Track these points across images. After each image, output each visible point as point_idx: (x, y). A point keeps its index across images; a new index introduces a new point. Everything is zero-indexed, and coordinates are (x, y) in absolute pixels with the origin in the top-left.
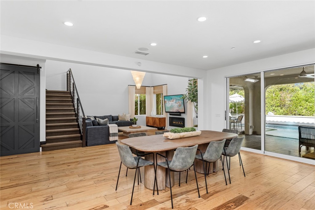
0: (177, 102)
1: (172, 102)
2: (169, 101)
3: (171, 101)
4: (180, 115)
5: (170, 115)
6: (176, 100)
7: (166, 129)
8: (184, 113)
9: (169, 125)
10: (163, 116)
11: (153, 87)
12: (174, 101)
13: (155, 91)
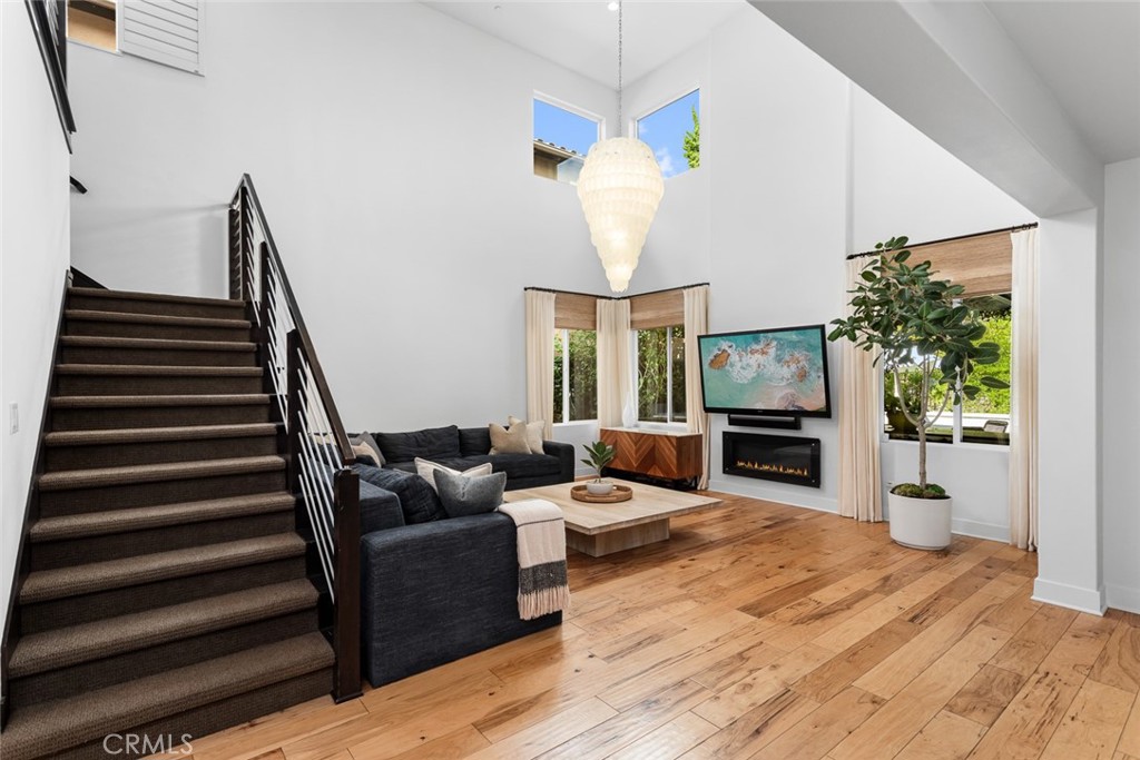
0: (787, 358)
1: (757, 356)
2: (746, 351)
3: (752, 352)
4: (796, 426)
5: (731, 422)
6: (780, 347)
7: (702, 484)
8: (826, 414)
9: (724, 472)
10: (684, 430)
11: (628, 301)
12: (772, 351)
13: (639, 316)
